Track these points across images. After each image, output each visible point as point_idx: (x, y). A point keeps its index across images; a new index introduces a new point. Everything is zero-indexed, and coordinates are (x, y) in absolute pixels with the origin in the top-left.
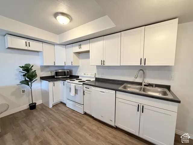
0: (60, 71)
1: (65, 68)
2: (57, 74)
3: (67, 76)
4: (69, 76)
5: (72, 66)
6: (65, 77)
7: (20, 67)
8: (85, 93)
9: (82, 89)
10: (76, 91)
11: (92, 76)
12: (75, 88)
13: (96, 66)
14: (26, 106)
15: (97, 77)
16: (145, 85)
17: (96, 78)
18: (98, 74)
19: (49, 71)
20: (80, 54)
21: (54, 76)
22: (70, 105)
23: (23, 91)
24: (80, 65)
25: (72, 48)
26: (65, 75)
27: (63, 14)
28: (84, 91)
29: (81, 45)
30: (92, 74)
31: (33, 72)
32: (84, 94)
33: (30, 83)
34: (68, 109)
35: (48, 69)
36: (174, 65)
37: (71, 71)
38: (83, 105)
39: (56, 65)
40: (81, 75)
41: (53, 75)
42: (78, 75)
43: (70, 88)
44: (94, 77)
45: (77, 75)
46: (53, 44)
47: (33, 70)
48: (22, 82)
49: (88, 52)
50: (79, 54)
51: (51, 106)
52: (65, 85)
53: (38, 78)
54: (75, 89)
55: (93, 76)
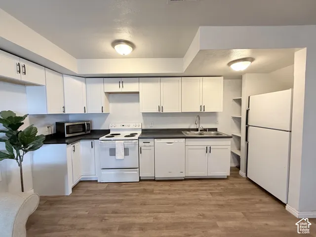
3: (87, 133)
8: (142, 150)
9: (138, 146)
10: (126, 151)
11: (137, 127)
15: (144, 128)
16: (201, 131)
17: (143, 130)
19: (44, 126)
20: (111, 95)
24: (110, 112)
25: (101, 85)
26: (85, 130)
27: (127, 42)
29: (123, 83)
32: (141, 152)
34: (107, 184)
36: (222, 111)
38: (138, 169)
40: (115, 128)
44: (141, 128)
46: (60, 73)
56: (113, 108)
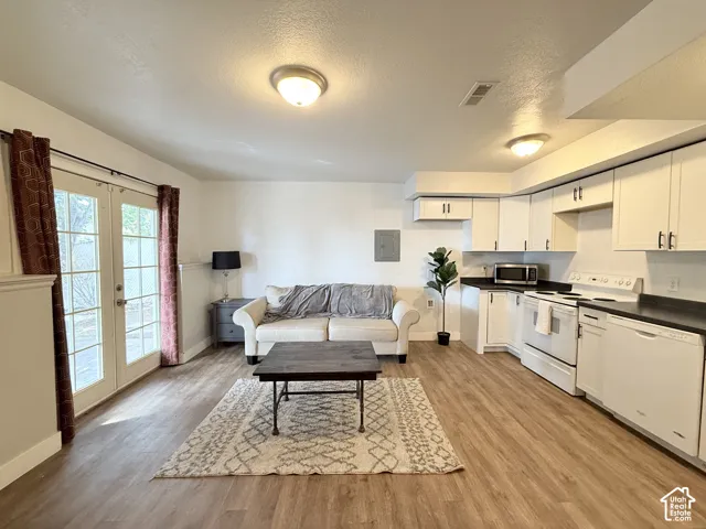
0: (508, 266)
1: (526, 259)
2: (501, 272)
3: (530, 283)
4: (535, 283)
5: (547, 254)
6: (523, 283)
7: (430, 254)
8: (583, 331)
9: (574, 320)
10: (554, 324)
11: (623, 287)
12: (551, 313)
13: (647, 251)
14: (432, 336)
15: (647, 291)
17: (643, 297)
18: (654, 282)
19: (479, 266)
20: (581, 214)
21: (492, 279)
22: (531, 359)
23: (430, 303)
24: (578, 250)
25: (550, 201)
26: (524, 279)
28: (579, 326)
29: (580, 189)
30: (626, 280)
31: (450, 265)
32: (579, 336)
33: (442, 287)
35: (479, 261)
37: (543, 270)
38: (573, 369)
39: (500, 250)
40: (579, 282)
41: (490, 276)
42: (569, 282)
43: (536, 314)
44: (634, 291)
45: (563, 281)
46: (497, 198)
47: (450, 261)
48: (431, 284)
49: (609, 206)
50: (575, 215)
51: (480, 351)
52: (521, 304)
53: (458, 279)
54: (552, 319)
55: (631, 288)
56: (582, 240)
